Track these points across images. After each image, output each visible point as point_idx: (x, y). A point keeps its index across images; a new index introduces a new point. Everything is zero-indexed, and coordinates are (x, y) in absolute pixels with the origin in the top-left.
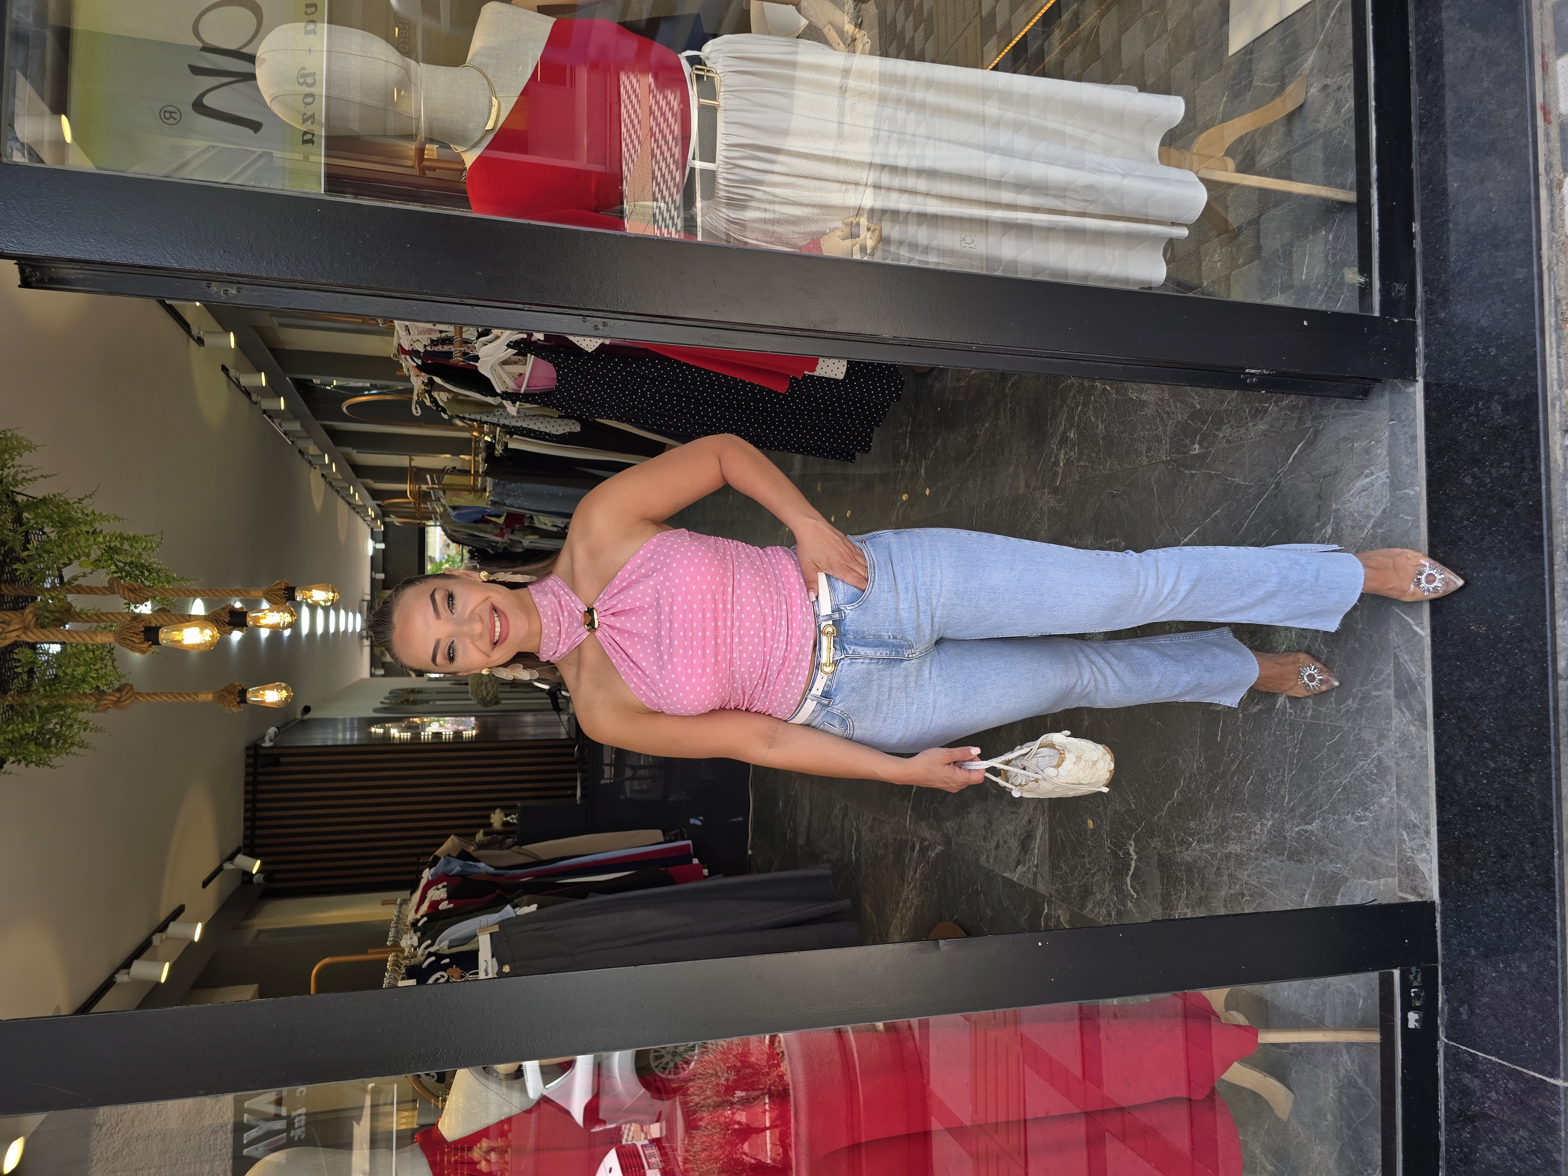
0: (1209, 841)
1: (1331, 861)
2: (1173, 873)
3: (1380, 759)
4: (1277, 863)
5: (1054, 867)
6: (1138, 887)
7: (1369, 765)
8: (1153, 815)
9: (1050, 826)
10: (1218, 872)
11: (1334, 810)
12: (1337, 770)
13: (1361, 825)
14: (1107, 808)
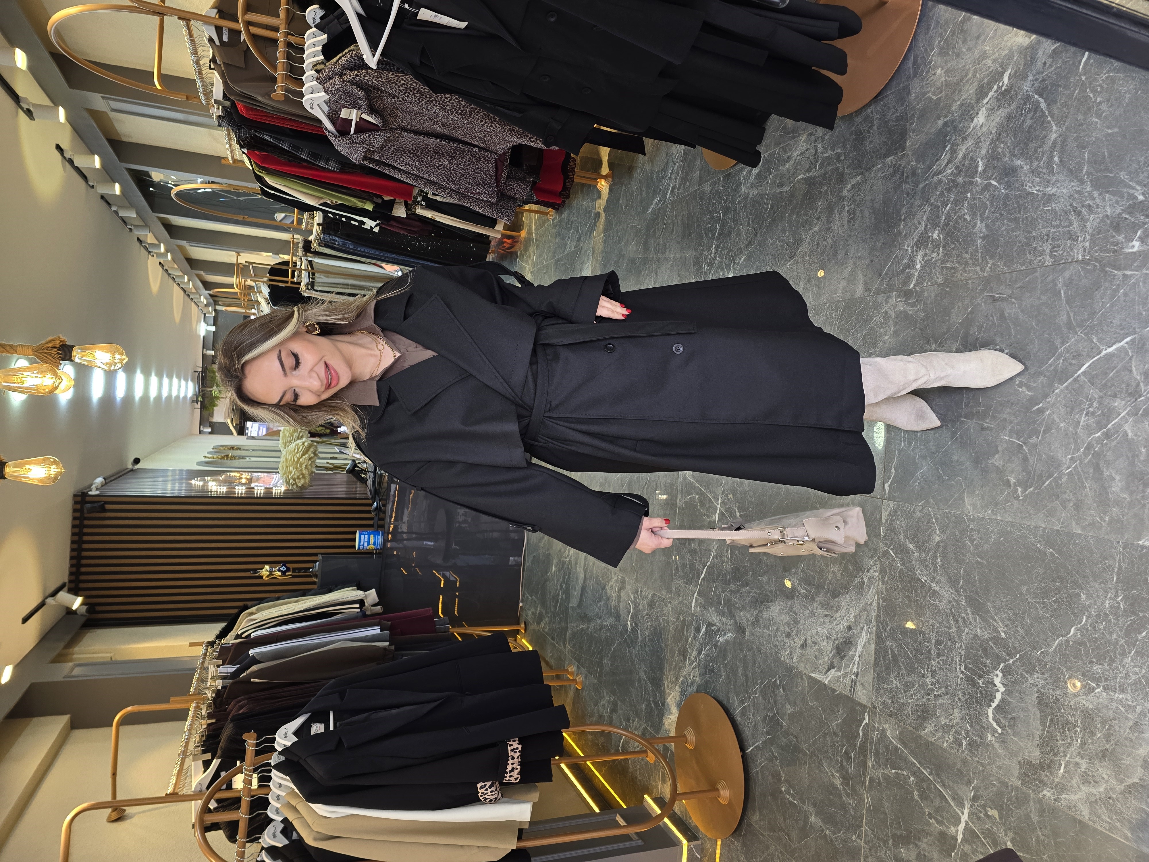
0: (1122, 691)
2: (1062, 716)
5: (880, 679)
6: (1003, 721)
8: (1034, 648)
9: (877, 637)
14: (963, 632)
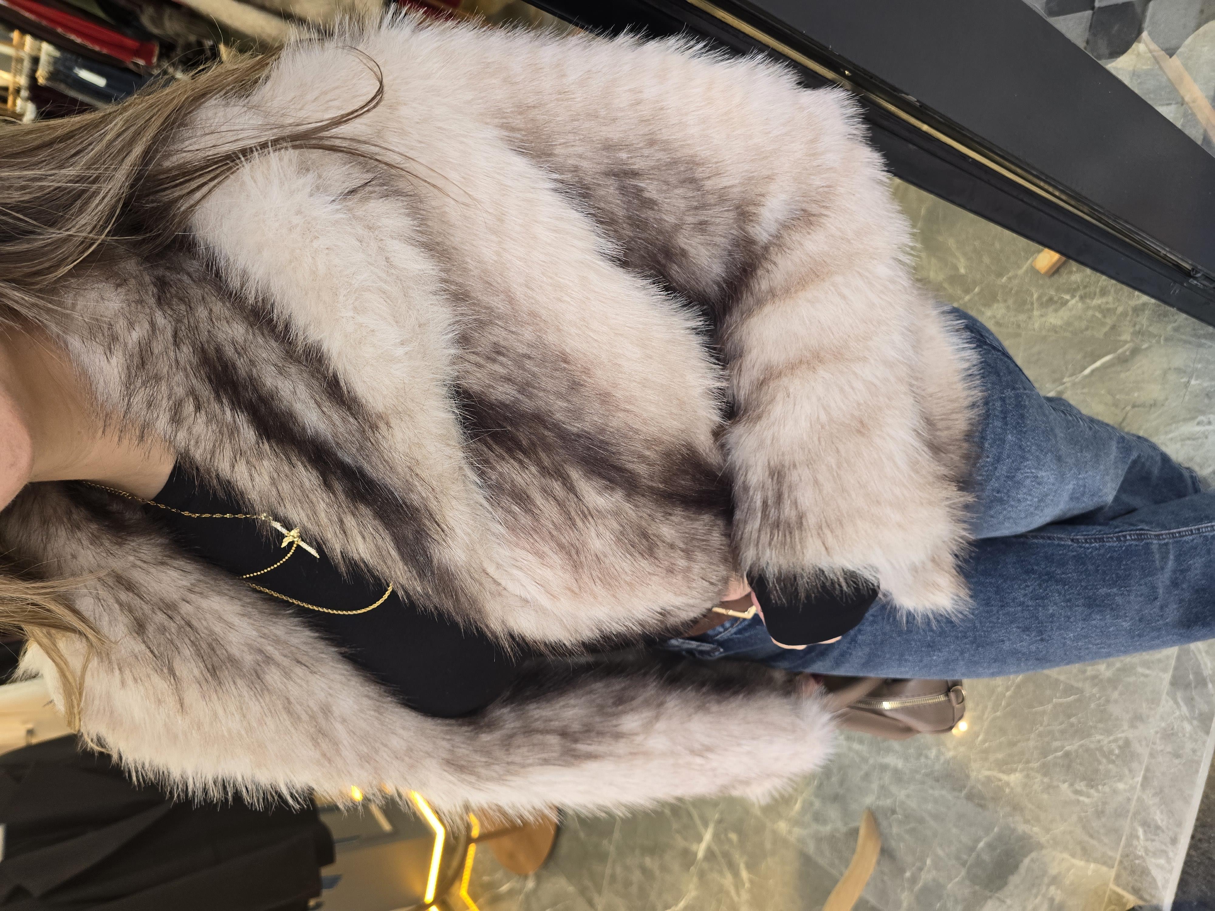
1: (1026, 822)
3: (1127, 743)
4: (949, 797)
7: (1110, 742)
10: (867, 776)
11: (1045, 770)
12: (1063, 732)
13: (1078, 801)
